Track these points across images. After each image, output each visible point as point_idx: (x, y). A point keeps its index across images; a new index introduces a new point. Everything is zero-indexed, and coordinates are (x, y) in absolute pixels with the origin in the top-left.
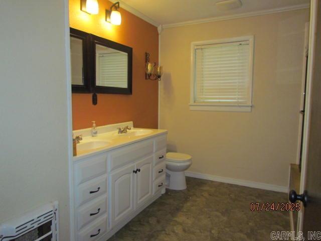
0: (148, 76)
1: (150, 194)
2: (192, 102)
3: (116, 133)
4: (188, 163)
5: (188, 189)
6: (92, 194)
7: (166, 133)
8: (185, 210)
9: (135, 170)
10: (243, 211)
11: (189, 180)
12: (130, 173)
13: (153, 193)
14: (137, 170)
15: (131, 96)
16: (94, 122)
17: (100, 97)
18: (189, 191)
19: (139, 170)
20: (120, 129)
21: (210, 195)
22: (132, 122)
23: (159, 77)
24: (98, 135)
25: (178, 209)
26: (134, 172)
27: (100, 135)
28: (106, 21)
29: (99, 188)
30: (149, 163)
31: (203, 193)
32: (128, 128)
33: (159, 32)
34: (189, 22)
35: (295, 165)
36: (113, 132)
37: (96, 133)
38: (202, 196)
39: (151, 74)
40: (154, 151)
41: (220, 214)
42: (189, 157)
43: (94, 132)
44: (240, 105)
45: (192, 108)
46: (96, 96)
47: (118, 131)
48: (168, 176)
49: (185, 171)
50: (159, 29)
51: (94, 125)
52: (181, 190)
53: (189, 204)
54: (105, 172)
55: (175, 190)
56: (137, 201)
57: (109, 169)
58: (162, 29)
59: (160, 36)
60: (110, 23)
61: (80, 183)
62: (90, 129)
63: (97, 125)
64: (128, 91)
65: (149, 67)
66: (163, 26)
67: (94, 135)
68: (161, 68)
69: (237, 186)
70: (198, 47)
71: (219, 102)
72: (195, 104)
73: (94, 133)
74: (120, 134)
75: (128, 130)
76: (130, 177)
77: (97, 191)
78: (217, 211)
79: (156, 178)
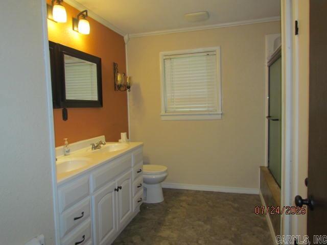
0: (117, 87)
1: (130, 211)
2: (163, 113)
3: (89, 149)
4: (164, 175)
5: (166, 201)
6: (76, 220)
7: (142, 146)
8: (168, 224)
9: (117, 188)
10: (223, 217)
11: (165, 191)
12: (112, 192)
13: (133, 209)
14: (118, 187)
15: (101, 108)
16: (66, 139)
17: (70, 111)
18: (166, 202)
19: (120, 188)
20: (93, 145)
21: (189, 205)
22: (104, 136)
23: (129, 87)
24: (71, 153)
25: (160, 223)
26: (115, 190)
27: (73, 152)
28: (73, 29)
29: (83, 213)
30: (128, 179)
31: (181, 204)
32: (102, 143)
33: (126, 41)
34: (156, 32)
35: (264, 167)
36: (85, 149)
37: (68, 151)
38: (181, 206)
39: (121, 85)
40: (132, 165)
41: (203, 223)
42: (165, 168)
43: (67, 150)
44: (210, 113)
45: (163, 118)
46: (66, 111)
47: (91, 146)
48: (145, 190)
49: (162, 183)
50: (126, 38)
51: (66, 142)
52: (159, 203)
53: (170, 217)
54: (88, 194)
55: (152, 204)
56: (119, 221)
57: (92, 190)
58: (129, 39)
59: (126, 46)
60: (78, 32)
61: (65, 210)
62: (62, 147)
63: (69, 143)
64: (99, 103)
65: (119, 78)
66: (129, 35)
67: (67, 154)
68: (130, 78)
69: (212, 193)
70: (166, 57)
71: (190, 111)
72: (167, 114)
73: (67, 152)
74: (94, 151)
75: (102, 145)
76: (112, 197)
77: (81, 217)
78: (199, 220)
79: (135, 194)
